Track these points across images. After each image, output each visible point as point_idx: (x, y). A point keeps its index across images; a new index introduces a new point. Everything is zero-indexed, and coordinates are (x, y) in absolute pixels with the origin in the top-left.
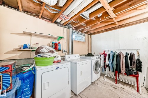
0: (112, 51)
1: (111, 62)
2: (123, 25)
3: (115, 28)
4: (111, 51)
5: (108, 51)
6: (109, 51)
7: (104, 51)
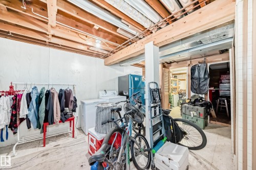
0: (36, 87)
1: (33, 111)
2: (59, 45)
3: (43, 43)
4: (33, 87)
5: (24, 86)
6: (29, 87)
7: (11, 87)
